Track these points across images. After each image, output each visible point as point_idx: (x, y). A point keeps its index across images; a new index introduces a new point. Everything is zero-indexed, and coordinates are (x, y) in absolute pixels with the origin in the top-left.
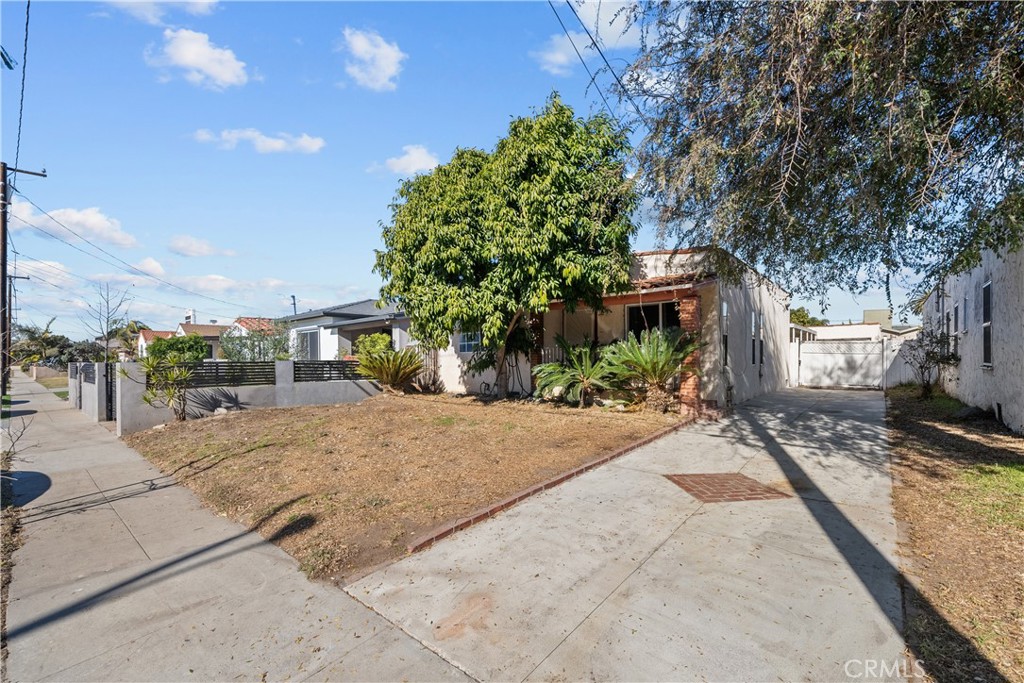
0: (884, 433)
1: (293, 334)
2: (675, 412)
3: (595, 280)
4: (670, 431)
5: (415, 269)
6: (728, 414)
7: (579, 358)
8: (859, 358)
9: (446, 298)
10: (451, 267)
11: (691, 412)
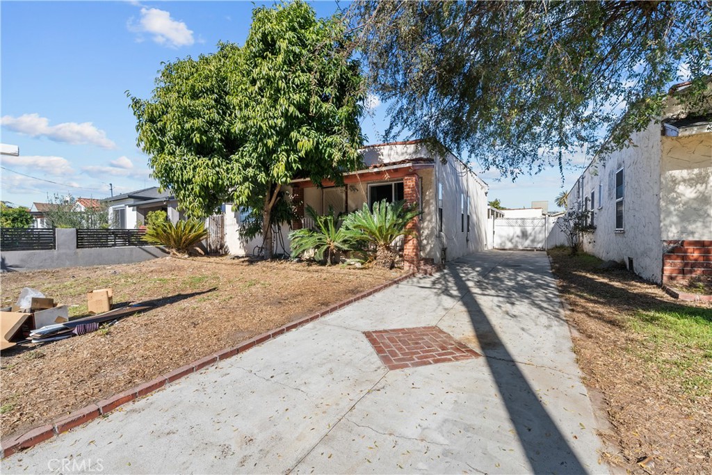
0: (554, 282)
1: (111, 210)
2: (399, 268)
3: (330, 155)
4: (390, 285)
5: (165, 139)
6: (439, 269)
7: (326, 223)
8: (529, 229)
9: (195, 168)
10: (196, 138)
11: (412, 268)
